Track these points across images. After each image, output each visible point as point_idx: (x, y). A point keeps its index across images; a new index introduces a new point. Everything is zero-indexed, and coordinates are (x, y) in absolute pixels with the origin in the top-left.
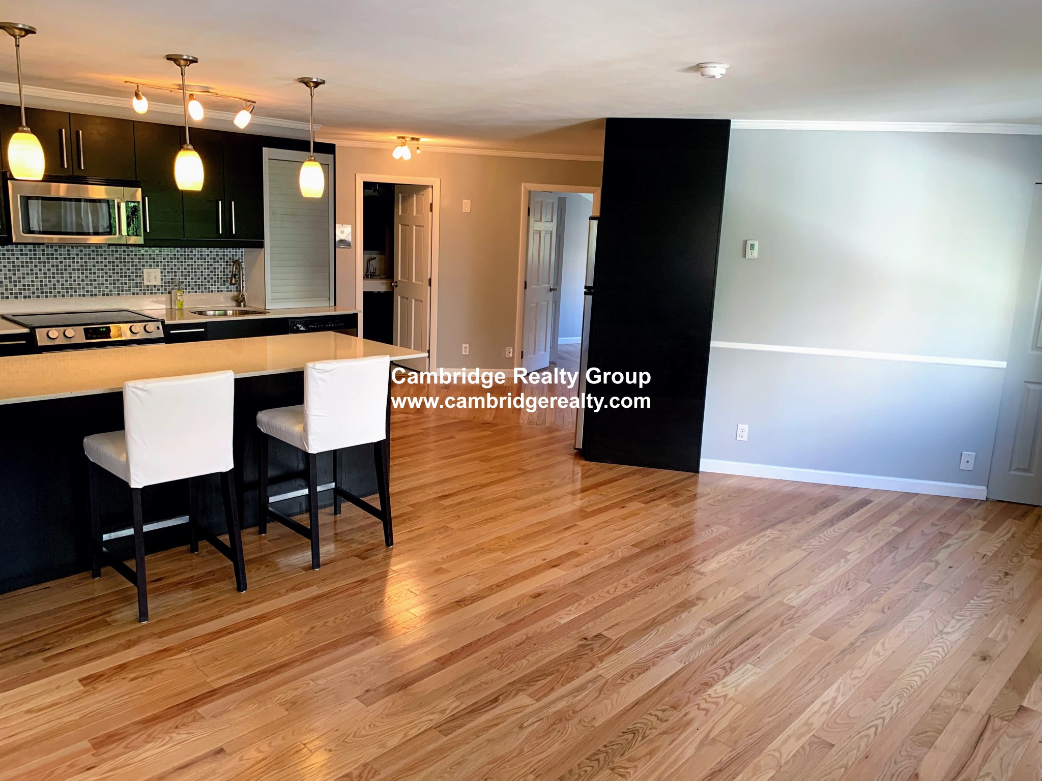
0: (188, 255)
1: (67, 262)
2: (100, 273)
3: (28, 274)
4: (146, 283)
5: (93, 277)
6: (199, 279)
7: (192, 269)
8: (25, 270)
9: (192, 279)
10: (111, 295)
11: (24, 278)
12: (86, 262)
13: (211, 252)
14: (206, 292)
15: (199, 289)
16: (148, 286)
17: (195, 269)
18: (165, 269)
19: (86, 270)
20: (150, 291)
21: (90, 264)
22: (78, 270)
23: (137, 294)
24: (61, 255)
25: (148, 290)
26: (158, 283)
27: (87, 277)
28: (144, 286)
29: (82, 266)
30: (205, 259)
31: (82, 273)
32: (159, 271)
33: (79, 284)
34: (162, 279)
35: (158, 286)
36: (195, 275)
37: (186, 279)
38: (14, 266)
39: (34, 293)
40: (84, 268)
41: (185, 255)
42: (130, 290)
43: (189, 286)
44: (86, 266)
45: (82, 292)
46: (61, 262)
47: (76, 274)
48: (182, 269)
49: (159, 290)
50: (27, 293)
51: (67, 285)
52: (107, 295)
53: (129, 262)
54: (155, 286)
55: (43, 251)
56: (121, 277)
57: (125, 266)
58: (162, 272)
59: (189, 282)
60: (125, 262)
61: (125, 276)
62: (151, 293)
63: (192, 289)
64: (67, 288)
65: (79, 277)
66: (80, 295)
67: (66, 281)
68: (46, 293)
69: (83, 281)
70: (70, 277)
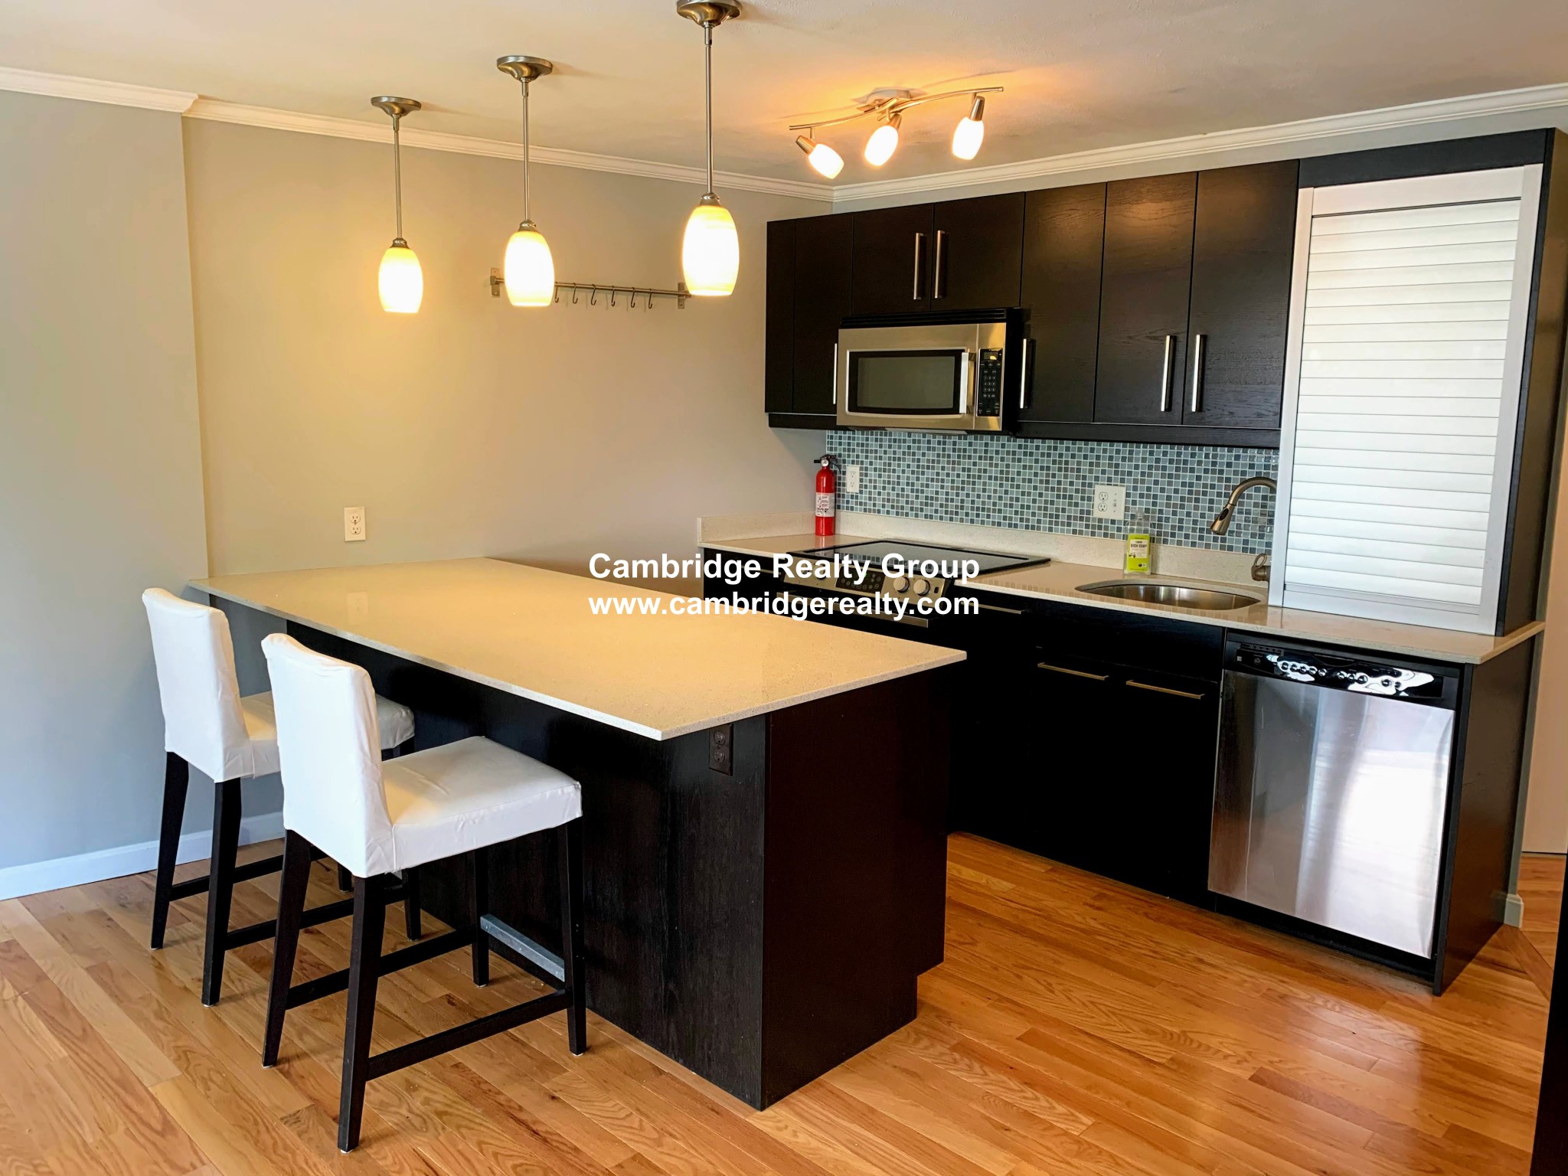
0: (1185, 462)
4: (1097, 514)
7: (1190, 492)
9: (1189, 514)
10: (1039, 528)
12: (1008, 466)
13: (1237, 457)
14: (1215, 547)
15: (1202, 538)
16: (1100, 520)
17: (1197, 493)
18: (1135, 488)
19: (1007, 479)
20: (1102, 529)
21: (1013, 470)
22: (996, 478)
23: (1081, 532)
25: (1100, 528)
26: (1119, 516)
28: (1094, 519)
29: (1002, 472)
30: (1221, 472)
31: (1001, 485)
32: (1123, 490)
33: (995, 504)
34: (1127, 509)
35: (1120, 521)
37: (1174, 513)
40: (1005, 477)
41: (1178, 462)
42: (1069, 524)
43: (1181, 529)
44: (1008, 473)
45: (996, 517)
46: (975, 464)
47: (992, 486)
48: (1169, 491)
49: (1119, 529)
51: (978, 504)
52: (1033, 527)
53: (1072, 470)
54: (1113, 522)
55: (954, 443)
56: (1058, 497)
57: (1066, 477)
58: (1128, 495)
59: (1181, 521)
60: (1066, 470)
61: (1065, 497)
62: (1106, 535)
63: (1187, 536)
64: (978, 509)
65: (995, 491)
66: (993, 523)
67: (979, 496)
68: (952, 512)
69: (1000, 498)
70: (984, 490)
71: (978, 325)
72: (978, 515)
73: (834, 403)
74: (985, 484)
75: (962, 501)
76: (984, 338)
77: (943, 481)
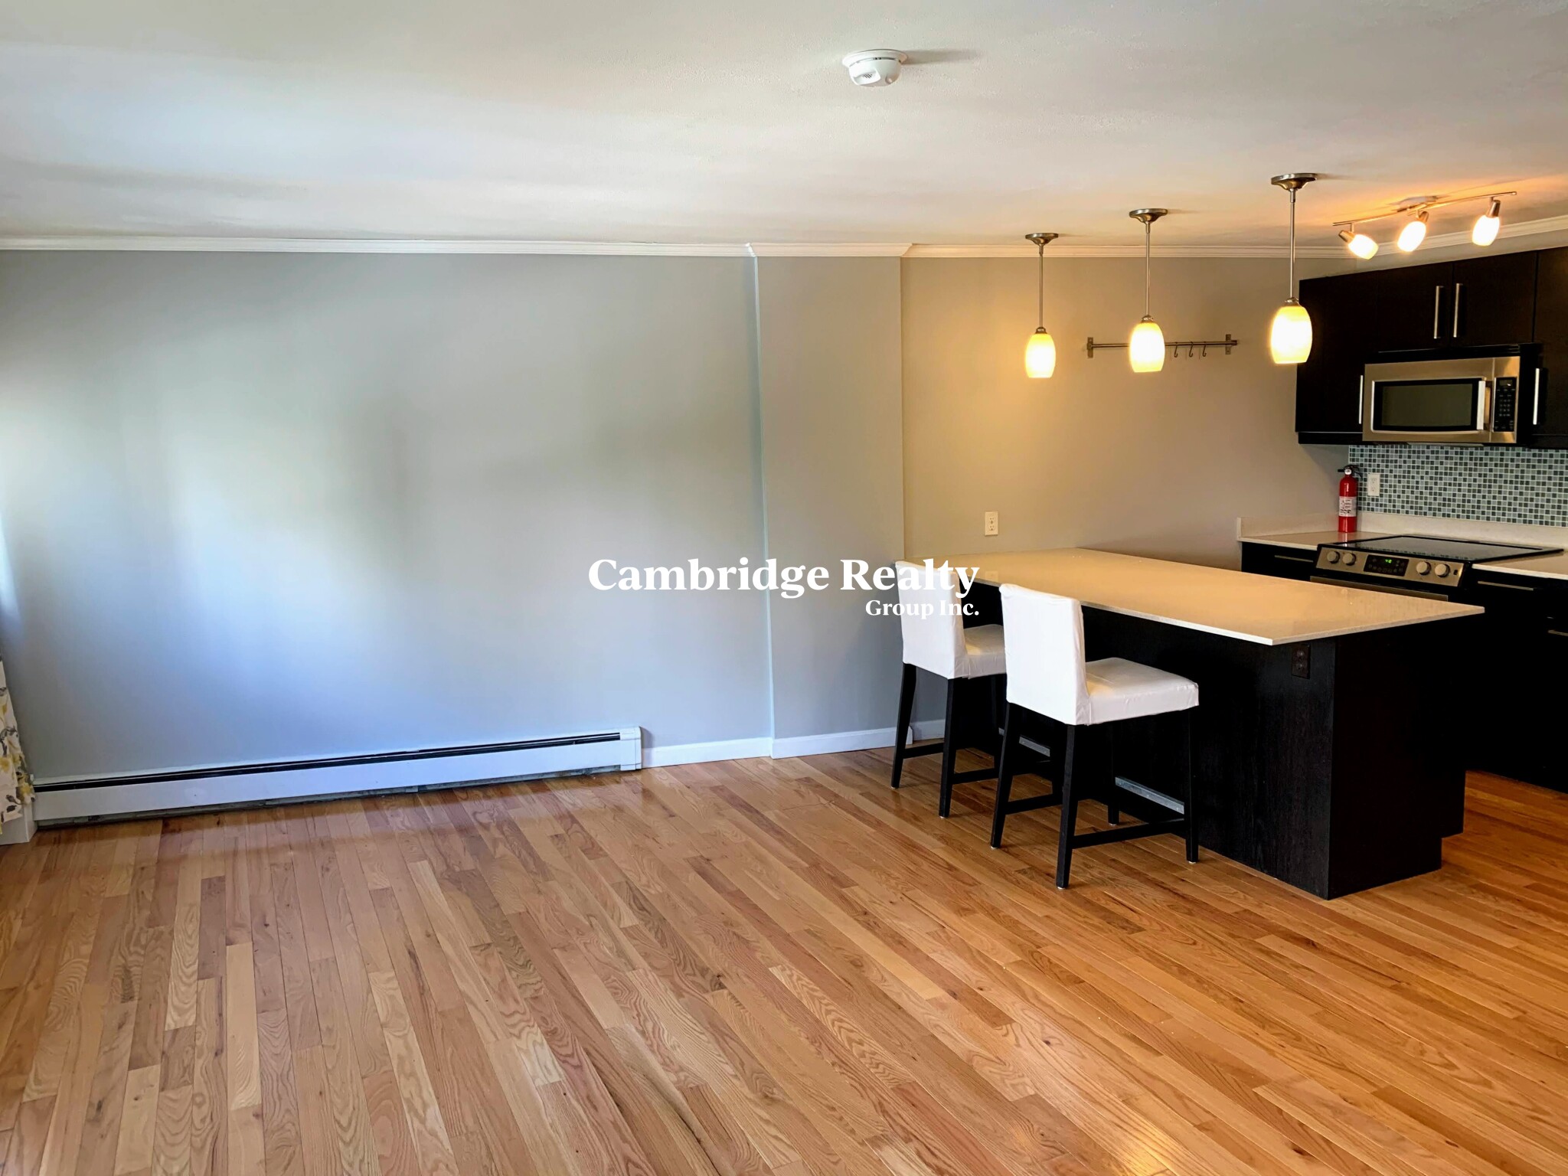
1: (1499, 470)
2: (1540, 489)
3: (1450, 484)
5: (1529, 494)
8: (1447, 479)
10: (1552, 524)
11: (1445, 489)
12: (1523, 471)
19: (1522, 483)
21: (1528, 475)
22: (1511, 482)
24: (1491, 460)
27: (1521, 494)
29: (1517, 477)
31: (1516, 488)
33: (1510, 504)
38: (1436, 473)
39: (1453, 511)
40: (1519, 480)
44: (1522, 477)
45: (1511, 515)
46: (1491, 470)
47: (1507, 489)
50: (1446, 510)
51: (1494, 503)
52: (1547, 523)
55: (1471, 453)
64: (1494, 508)
65: (1510, 493)
66: (1509, 520)
67: (1494, 497)
68: (1468, 512)
69: (1515, 499)
70: (1500, 492)
71: (1494, 358)
72: (1494, 514)
73: (1360, 422)
74: (1500, 487)
75: (1479, 502)
76: (1500, 368)
77: (1460, 485)
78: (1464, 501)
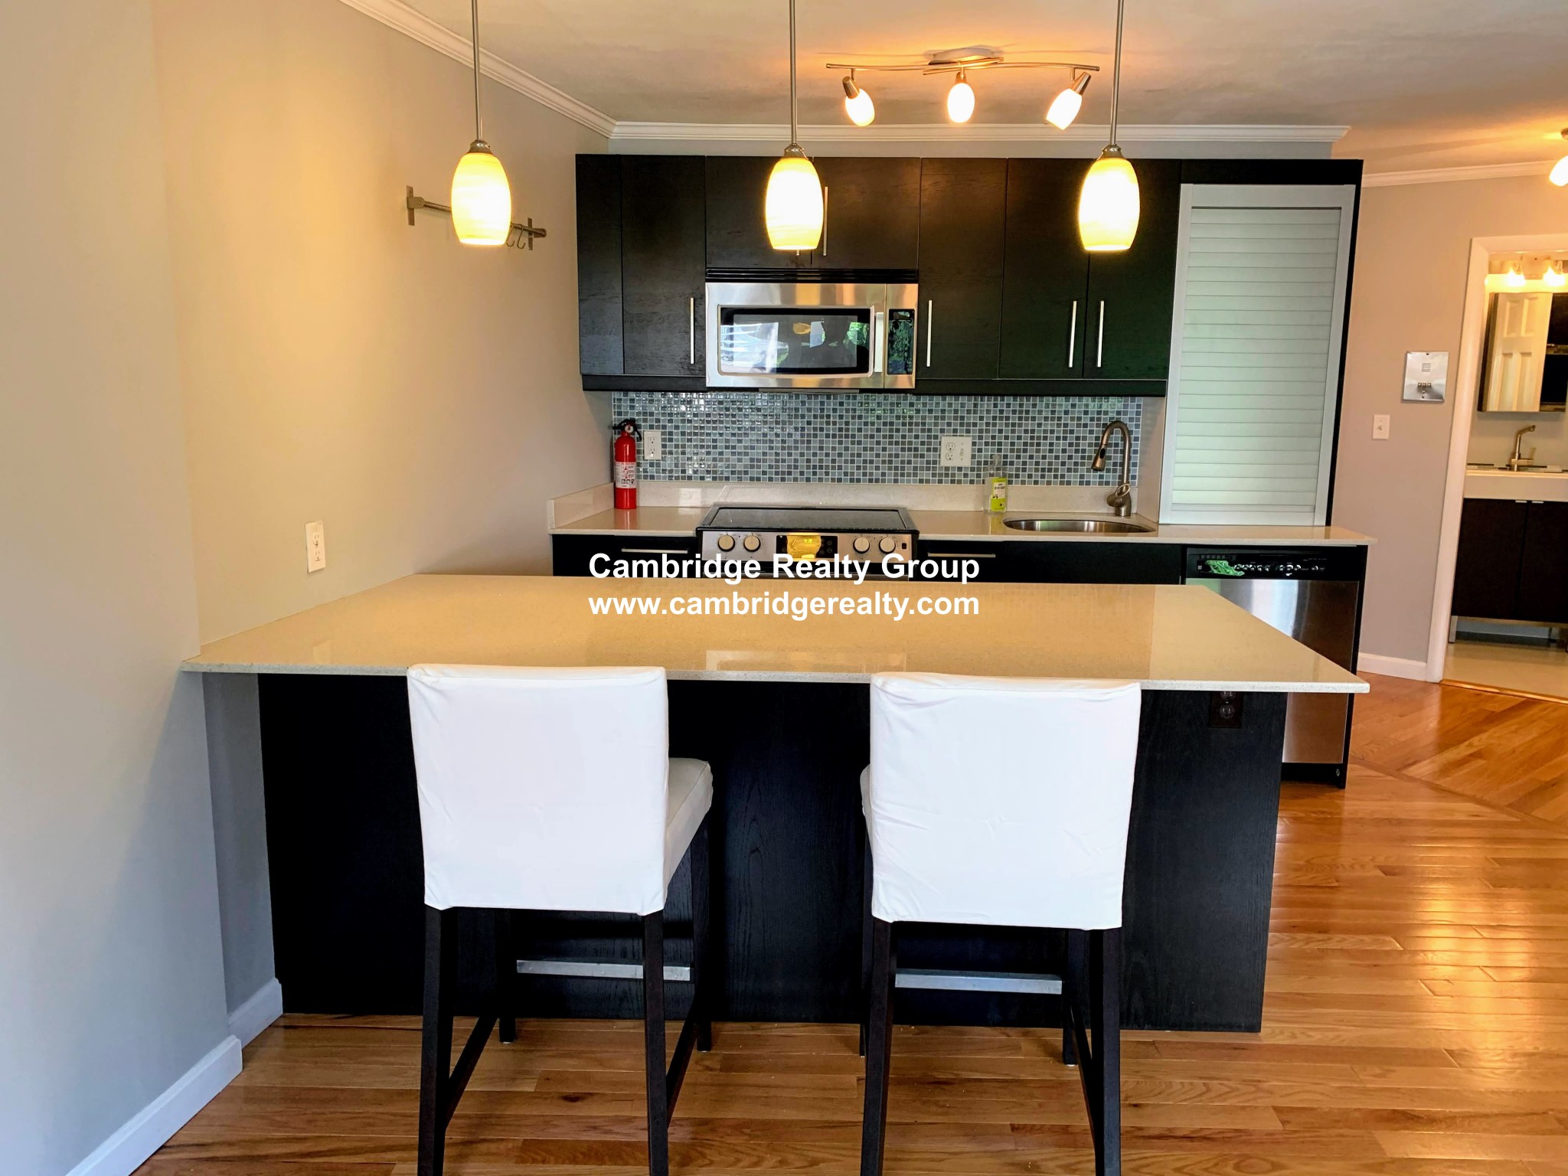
0: (1027, 412)
1: (819, 423)
3: (758, 441)
4: (944, 463)
6: (1044, 457)
7: (1032, 438)
8: (755, 434)
9: (1031, 457)
10: (884, 481)
12: (847, 423)
13: (1074, 406)
14: (1055, 483)
15: (1043, 477)
16: (947, 469)
17: (1039, 438)
18: (980, 438)
19: (847, 436)
20: (951, 476)
21: (854, 426)
22: (834, 436)
23: (928, 481)
24: (809, 410)
25: (947, 475)
26: (966, 462)
28: (941, 468)
29: (840, 430)
30: (1059, 419)
31: (840, 443)
32: (969, 440)
33: (834, 461)
34: (973, 457)
35: (966, 468)
36: (1038, 451)
37: (1018, 457)
38: (740, 429)
40: (844, 433)
41: (1021, 412)
42: (915, 475)
43: (1024, 470)
44: (847, 430)
45: (837, 474)
46: (809, 423)
47: (830, 443)
48: (1013, 438)
49: (966, 475)
50: (754, 472)
51: (815, 461)
52: (877, 481)
53: (917, 424)
54: (960, 469)
56: (903, 450)
57: (910, 431)
58: (974, 444)
59: (1024, 463)
60: (911, 424)
61: (910, 450)
62: (953, 482)
63: (1030, 476)
65: (834, 449)
66: (833, 480)
67: (815, 455)
70: (821, 448)
72: (815, 474)
74: (822, 442)
75: (796, 460)
77: (771, 442)
78: (777, 461)
